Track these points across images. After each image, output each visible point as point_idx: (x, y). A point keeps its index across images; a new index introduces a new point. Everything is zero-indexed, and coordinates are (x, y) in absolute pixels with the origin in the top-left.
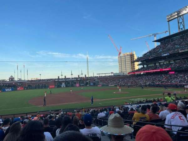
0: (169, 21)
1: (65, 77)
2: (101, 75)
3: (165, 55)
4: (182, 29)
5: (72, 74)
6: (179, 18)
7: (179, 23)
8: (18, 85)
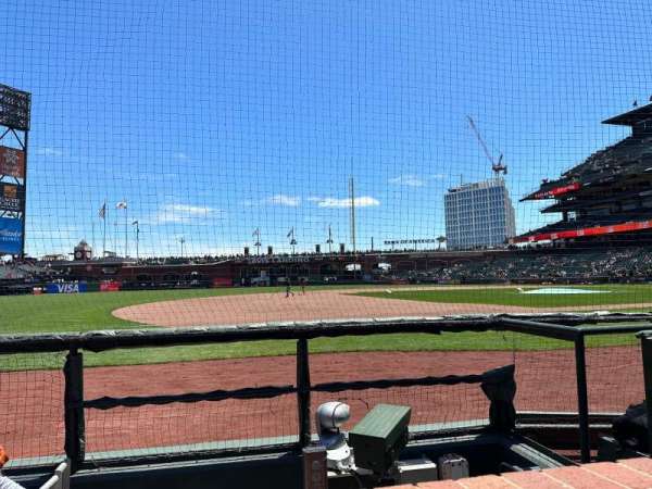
1: (270, 250)
5: (293, 242)
8: (103, 273)
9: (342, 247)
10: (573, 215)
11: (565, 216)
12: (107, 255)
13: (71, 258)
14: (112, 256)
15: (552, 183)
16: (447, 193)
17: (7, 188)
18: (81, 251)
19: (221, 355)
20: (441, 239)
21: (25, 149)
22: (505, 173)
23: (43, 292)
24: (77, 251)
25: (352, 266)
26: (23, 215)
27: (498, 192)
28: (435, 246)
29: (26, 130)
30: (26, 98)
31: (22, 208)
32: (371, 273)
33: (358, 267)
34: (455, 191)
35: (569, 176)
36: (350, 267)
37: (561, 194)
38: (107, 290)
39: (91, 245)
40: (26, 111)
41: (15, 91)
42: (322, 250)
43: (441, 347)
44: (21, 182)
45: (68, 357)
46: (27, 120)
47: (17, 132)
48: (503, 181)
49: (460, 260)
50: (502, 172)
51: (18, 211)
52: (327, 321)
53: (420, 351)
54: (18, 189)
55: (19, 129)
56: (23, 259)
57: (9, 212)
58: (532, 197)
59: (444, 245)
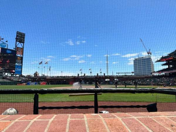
1: (85, 74)
2: (120, 74)
5: (91, 73)
8: (41, 80)
9: (104, 74)
10: (171, 66)
11: (169, 66)
12: (42, 75)
13: (33, 76)
14: (44, 76)
15: (165, 57)
16: (134, 60)
17: (18, 58)
18: (36, 74)
19: (72, 100)
20: (133, 73)
21: (23, 48)
22: (151, 54)
23: (26, 84)
24: (35, 74)
25: (107, 79)
26: (22, 65)
27: (149, 60)
28: (131, 74)
29: (23, 43)
30: (24, 35)
31: (22, 63)
32: (113, 82)
33: (109, 80)
34: (136, 59)
35: (170, 55)
36: (106, 80)
37: (167, 60)
38: (42, 84)
39: (38, 73)
40: (24, 38)
41: (21, 33)
42: (99, 75)
43: (134, 101)
44: (22, 56)
45: (35, 95)
46: (24, 40)
47: (21, 43)
48: (150, 57)
49: (138, 78)
50: (150, 54)
51: (21, 64)
52: (103, 89)
53: (128, 101)
54: (21, 58)
55: (22, 43)
56: (21, 76)
57: (18, 64)
58: (159, 61)
59: (133, 74)
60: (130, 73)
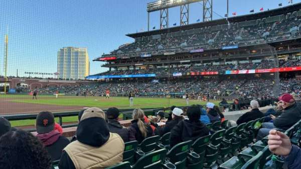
0: (149, 11)
3: (145, 56)
4: (164, 26)
6: (162, 10)
7: (161, 17)
10: (113, 69)
11: (110, 69)
15: (106, 55)
20: (56, 74)
25: (3, 84)
37: (109, 60)
58: (98, 60)
60: (52, 74)
